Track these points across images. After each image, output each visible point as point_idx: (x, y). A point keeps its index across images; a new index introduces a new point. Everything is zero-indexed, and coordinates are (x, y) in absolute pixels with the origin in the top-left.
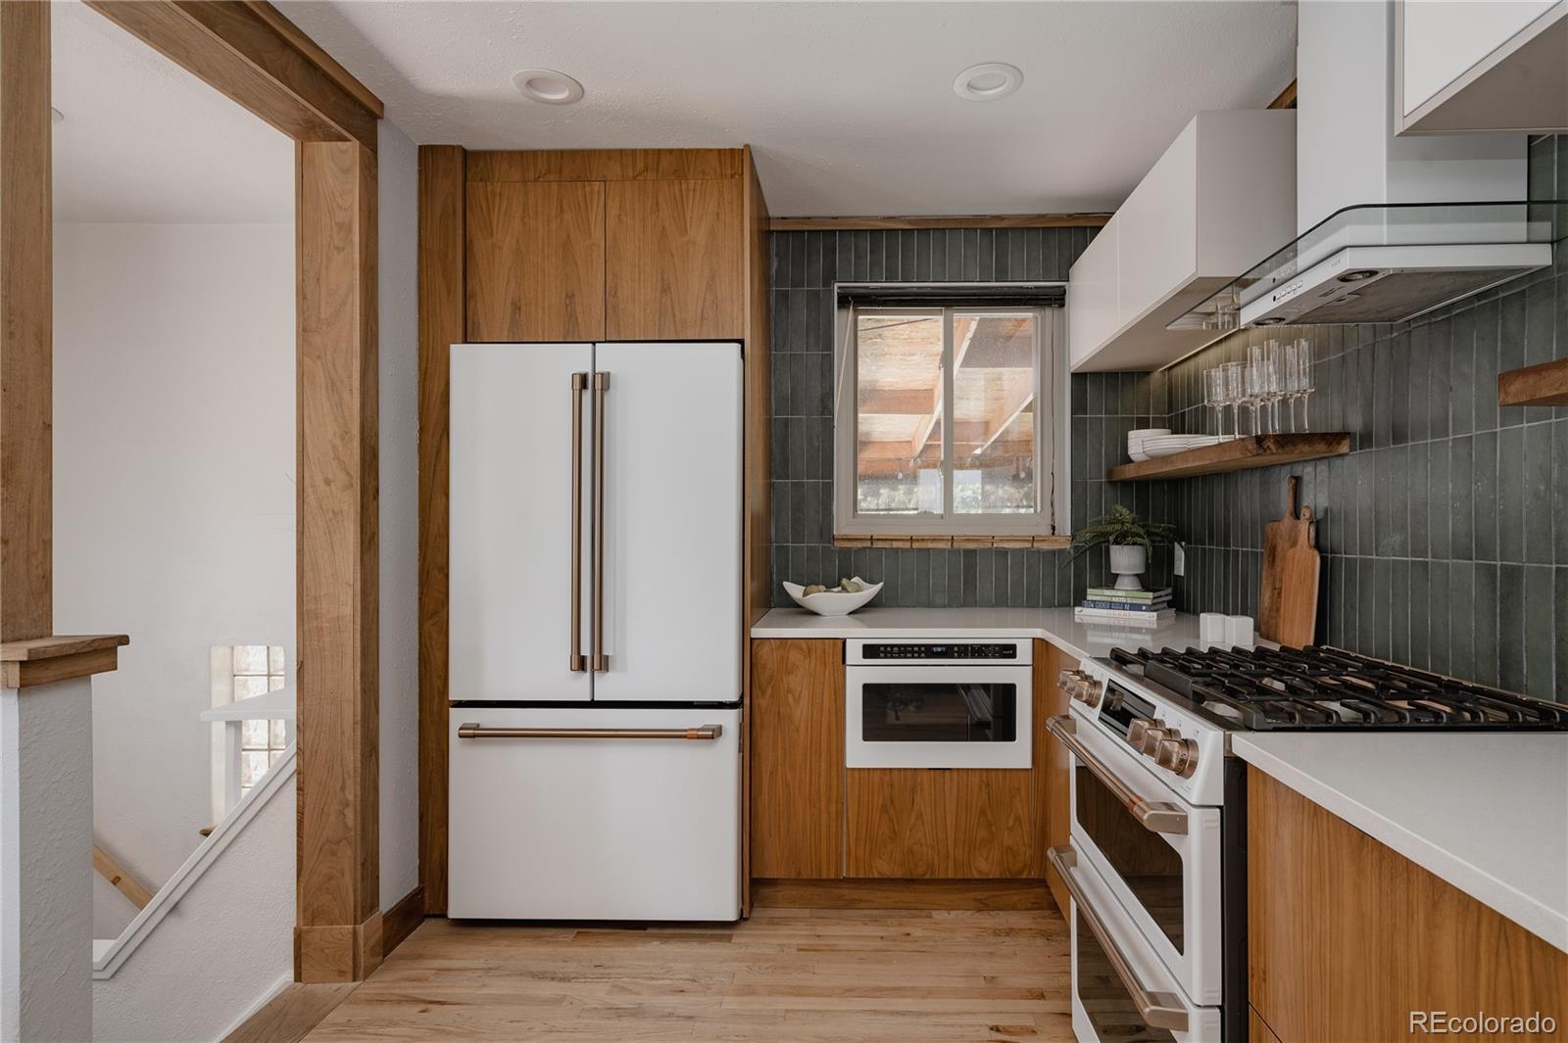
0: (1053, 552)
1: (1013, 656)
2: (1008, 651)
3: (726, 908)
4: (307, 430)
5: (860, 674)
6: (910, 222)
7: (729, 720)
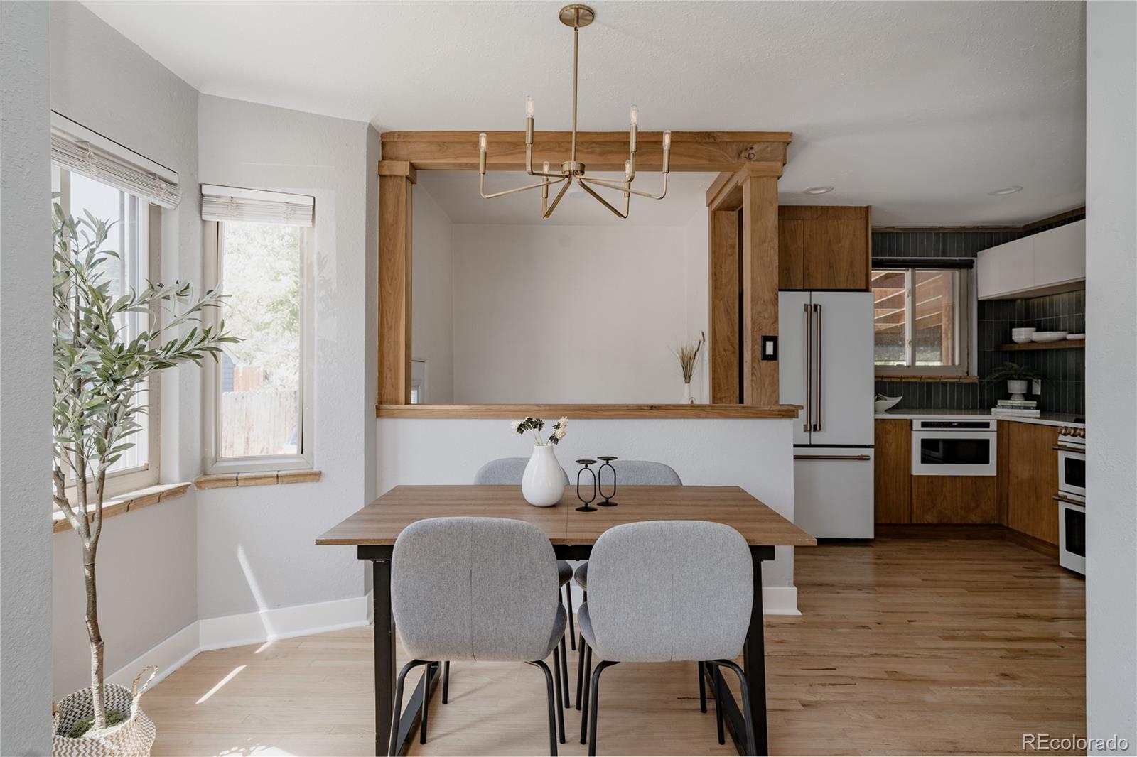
0: (969, 384)
1: (988, 427)
2: (986, 425)
3: (870, 534)
4: (716, 329)
5: (918, 435)
6: (901, 229)
7: (870, 452)
